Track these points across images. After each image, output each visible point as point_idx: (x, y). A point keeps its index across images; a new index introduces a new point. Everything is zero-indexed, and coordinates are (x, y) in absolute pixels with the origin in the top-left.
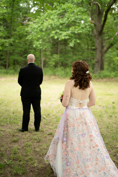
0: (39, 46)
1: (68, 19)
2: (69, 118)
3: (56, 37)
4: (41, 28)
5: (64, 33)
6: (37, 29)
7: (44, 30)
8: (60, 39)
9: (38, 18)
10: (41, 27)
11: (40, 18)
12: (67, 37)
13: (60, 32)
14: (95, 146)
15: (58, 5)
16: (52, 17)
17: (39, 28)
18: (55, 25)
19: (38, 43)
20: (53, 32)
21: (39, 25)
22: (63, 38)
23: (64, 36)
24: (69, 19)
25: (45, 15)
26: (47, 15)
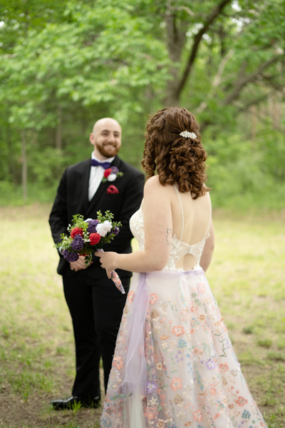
0: (25, 119)
1: (109, 46)
2: (160, 310)
3: (76, 96)
4: (31, 72)
5: (100, 86)
6: (19, 72)
7: (40, 75)
8: (86, 103)
9: (22, 44)
10: (32, 68)
11: (25, 43)
12: (108, 97)
13: (87, 84)
14: (234, 403)
15: (76, 10)
16: (60, 41)
17: (24, 72)
18: (71, 63)
19: (21, 111)
20: (68, 82)
21: (25, 62)
22: (98, 98)
23: (100, 93)
24: (113, 48)
25: (40, 37)
26: (45, 37)
